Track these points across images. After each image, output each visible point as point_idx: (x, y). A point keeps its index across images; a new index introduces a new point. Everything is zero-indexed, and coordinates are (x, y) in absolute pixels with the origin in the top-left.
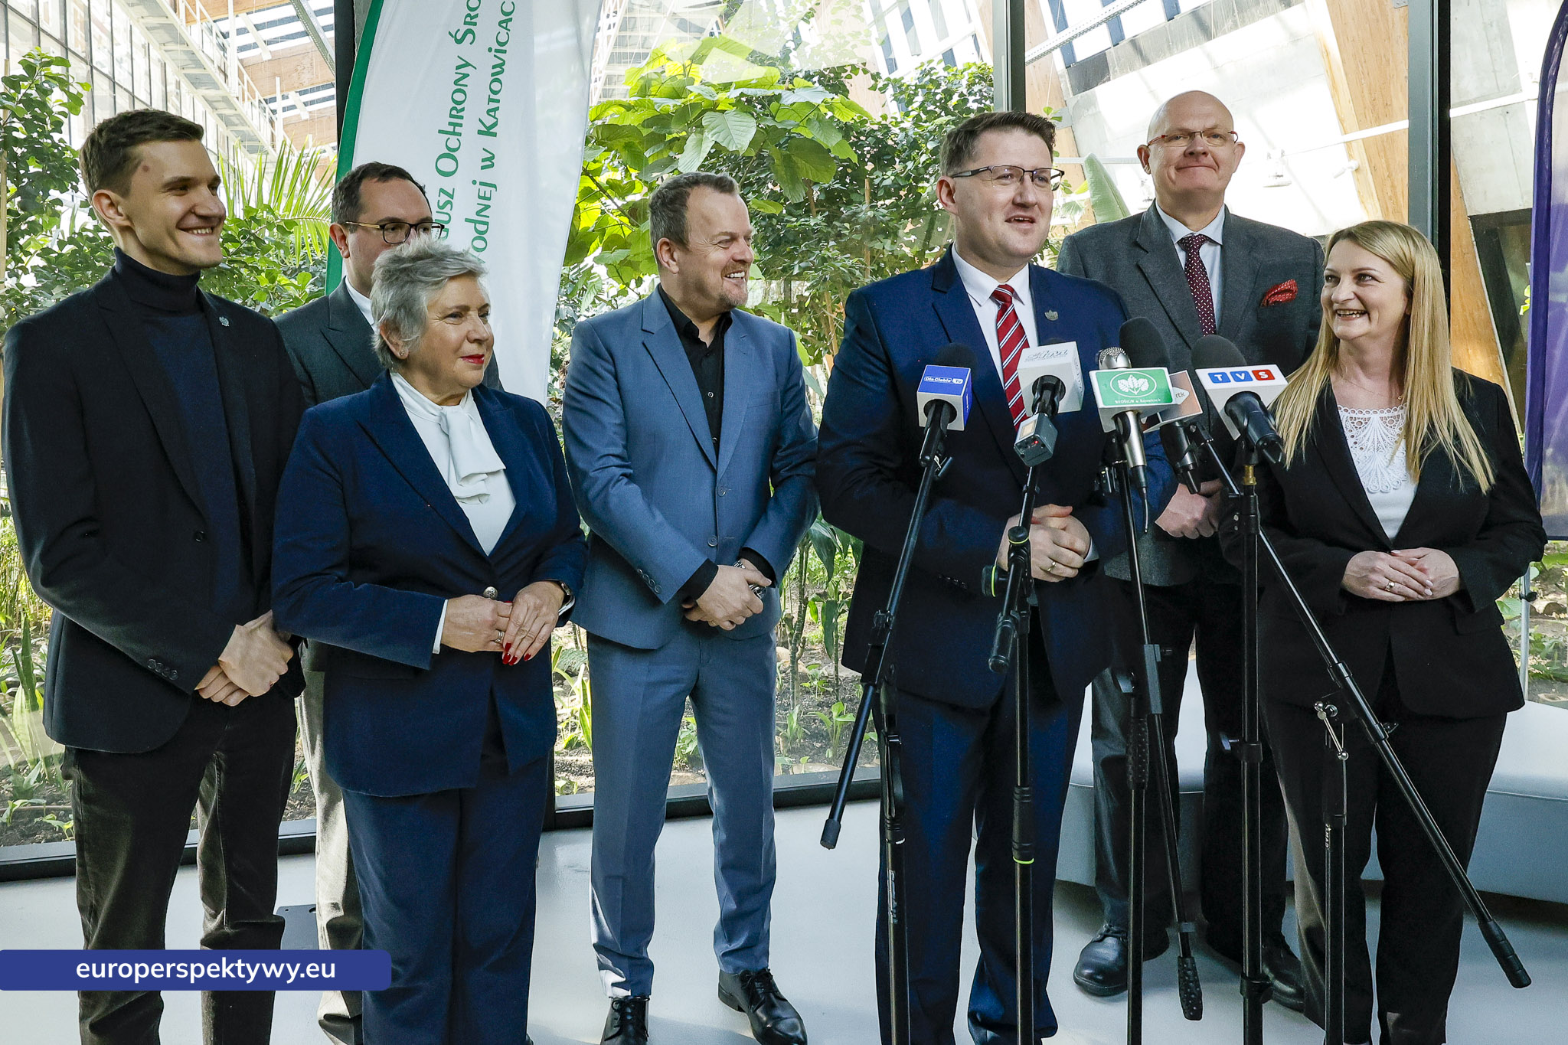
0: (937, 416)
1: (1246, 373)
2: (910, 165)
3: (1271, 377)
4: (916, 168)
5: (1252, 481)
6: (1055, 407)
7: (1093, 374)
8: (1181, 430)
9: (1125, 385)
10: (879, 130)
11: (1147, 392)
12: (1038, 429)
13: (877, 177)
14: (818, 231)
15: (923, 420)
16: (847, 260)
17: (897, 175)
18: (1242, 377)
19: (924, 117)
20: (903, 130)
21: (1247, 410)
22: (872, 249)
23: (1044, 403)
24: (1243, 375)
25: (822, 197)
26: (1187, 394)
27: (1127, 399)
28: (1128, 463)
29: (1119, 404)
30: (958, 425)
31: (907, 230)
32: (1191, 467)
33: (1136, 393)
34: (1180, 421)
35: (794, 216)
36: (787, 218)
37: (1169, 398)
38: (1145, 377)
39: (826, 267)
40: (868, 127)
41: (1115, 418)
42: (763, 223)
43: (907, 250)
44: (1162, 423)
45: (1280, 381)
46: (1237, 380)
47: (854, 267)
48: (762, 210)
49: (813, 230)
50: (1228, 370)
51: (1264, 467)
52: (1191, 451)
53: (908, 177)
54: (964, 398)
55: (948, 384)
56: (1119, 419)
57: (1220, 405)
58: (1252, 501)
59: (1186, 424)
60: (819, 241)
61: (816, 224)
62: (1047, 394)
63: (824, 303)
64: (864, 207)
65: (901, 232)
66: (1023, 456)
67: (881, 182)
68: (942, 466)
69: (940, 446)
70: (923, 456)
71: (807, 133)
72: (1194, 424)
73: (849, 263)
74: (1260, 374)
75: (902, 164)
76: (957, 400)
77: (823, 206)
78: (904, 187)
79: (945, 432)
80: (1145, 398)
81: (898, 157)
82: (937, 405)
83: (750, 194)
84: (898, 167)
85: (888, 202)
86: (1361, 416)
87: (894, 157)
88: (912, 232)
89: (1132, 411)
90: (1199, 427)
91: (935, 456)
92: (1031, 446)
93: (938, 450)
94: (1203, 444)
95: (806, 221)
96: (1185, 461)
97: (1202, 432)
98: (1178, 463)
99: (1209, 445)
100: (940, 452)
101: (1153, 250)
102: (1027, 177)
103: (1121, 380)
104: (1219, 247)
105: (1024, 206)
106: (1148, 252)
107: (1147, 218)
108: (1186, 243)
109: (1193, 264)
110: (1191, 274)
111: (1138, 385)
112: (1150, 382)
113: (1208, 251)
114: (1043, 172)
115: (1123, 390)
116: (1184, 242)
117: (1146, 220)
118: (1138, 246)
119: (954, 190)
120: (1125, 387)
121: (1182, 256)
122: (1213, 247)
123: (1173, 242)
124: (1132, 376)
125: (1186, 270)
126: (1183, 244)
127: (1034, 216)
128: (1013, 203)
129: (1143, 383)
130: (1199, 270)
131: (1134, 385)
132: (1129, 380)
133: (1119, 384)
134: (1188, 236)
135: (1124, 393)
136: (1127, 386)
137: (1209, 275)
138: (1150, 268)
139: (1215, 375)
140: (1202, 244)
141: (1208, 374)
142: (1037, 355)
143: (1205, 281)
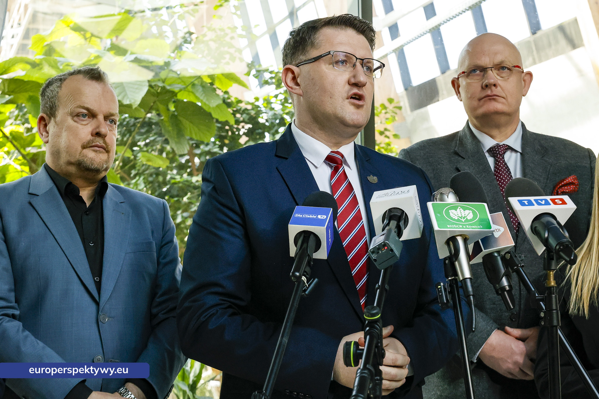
0: (305, 245)
1: (546, 200)
3: (564, 203)
6: (400, 229)
7: (430, 204)
8: (499, 258)
11: (471, 220)
12: (387, 238)
18: (543, 203)
21: (547, 226)
23: (391, 229)
26: (502, 229)
27: (456, 224)
28: (458, 277)
29: (450, 229)
30: (322, 254)
33: (463, 220)
34: (498, 251)
37: (490, 229)
38: (470, 209)
41: (447, 243)
44: (485, 252)
46: (539, 204)
50: (532, 198)
52: (506, 275)
54: (327, 229)
55: (313, 219)
56: (451, 243)
62: (394, 223)
66: (375, 260)
68: (309, 285)
72: (509, 254)
74: (556, 201)
80: (471, 225)
82: (305, 237)
89: (461, 235)
90: (512, 254)
91: (304, 277)
92: (382, 251)
93: (306, 272)
94: (516, 267)
95: (188, 178)
96: (503, 283)
97: (515, 259)
98: (497, 285)
99: (521, 269)
100: (307, 274)
101: (469, 157)
102: (358, 64)
103: (452, 210)
104: (519, 154)
105: (357, 85)
106: (464, 159)
107: (462, 134)
108: (494, 151)
109: (500, 166)
110: (499, 173)
111: (465, 215)
112: (474, 213)
113: (510, 157)
114: (368, 62)
115: (453, 218)
116: (493, 149)
117: (462, 135)
118: (456, 153)
119: (299, 75)
120: (455, 215)
121: (491, 161)
122: (514, 154)
123: (483, 150)
124: (460, 208)
125: (495, 171)
126: (492, 151)
127: (364, 94)
128: (349, 84)
129: (469, 213)
130: (504, 170)
131: (461, 214)
132: (457, 210)
133: (450, 213)
134: (495, 145)
135: (454, 220)
136: (457, 215)
137: (512, 174)
138: (467, 169)
139: (523, 201)
140: (506, 152)
141: (518, 200)
142: (386, 194)
143: (510, 178)
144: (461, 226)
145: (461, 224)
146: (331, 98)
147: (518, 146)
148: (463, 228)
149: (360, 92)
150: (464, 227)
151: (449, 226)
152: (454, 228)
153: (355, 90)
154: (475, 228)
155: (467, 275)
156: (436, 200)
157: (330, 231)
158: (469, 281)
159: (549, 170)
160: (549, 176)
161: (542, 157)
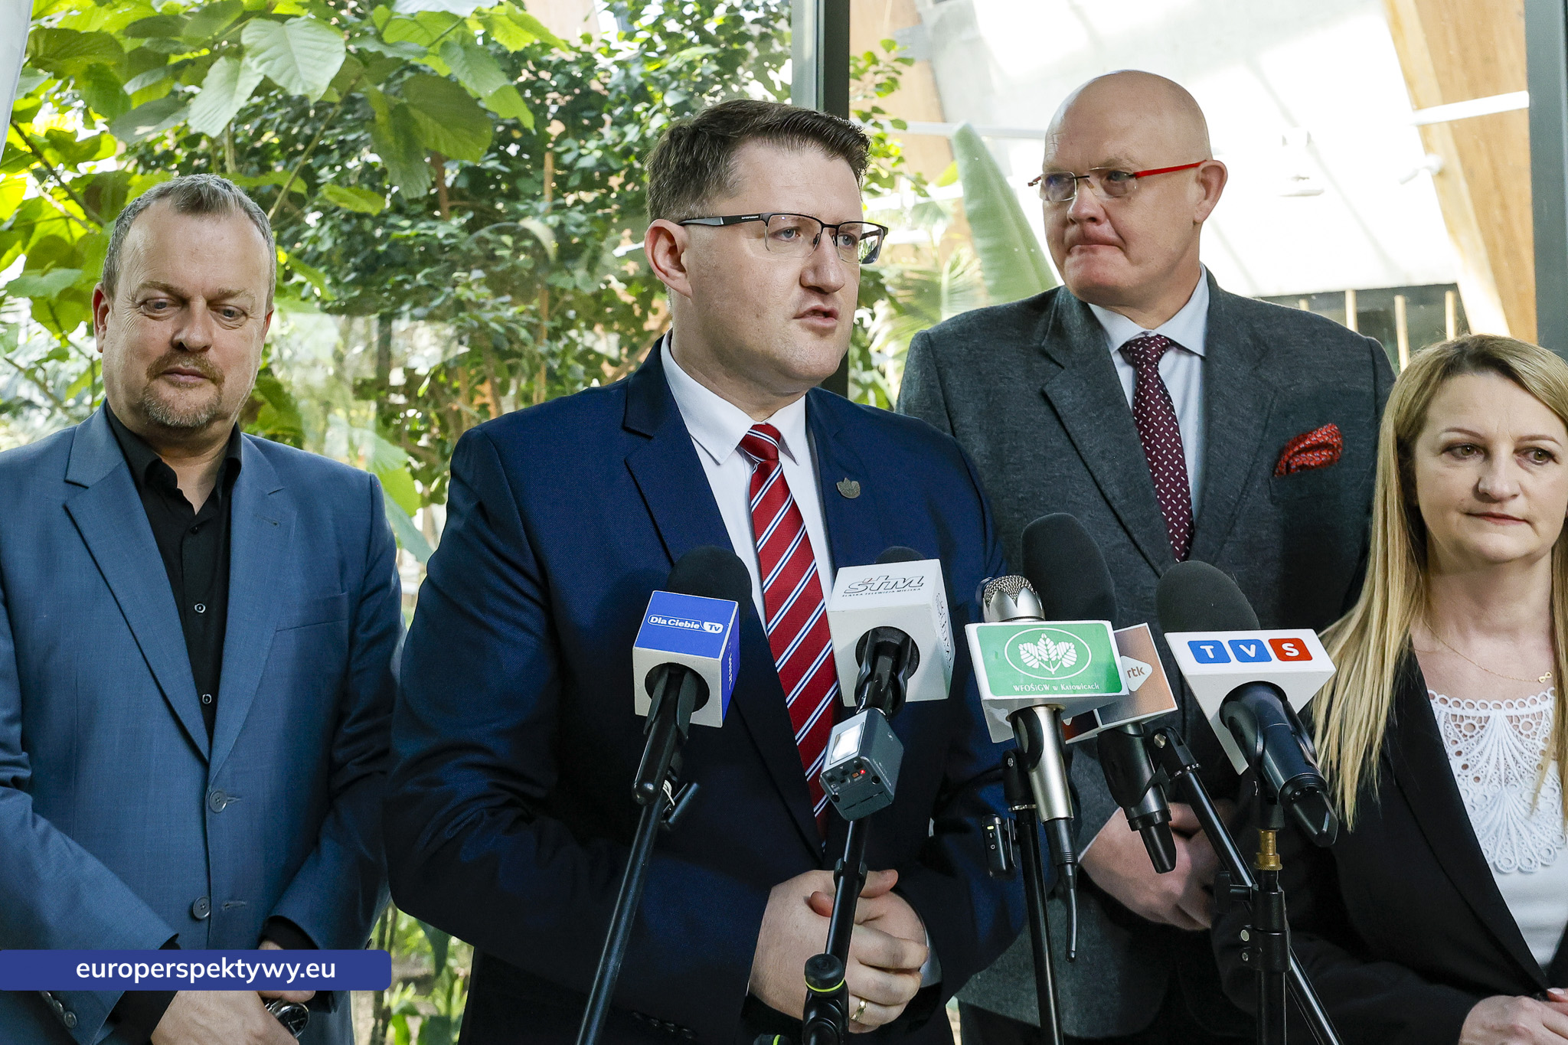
0: (671, 696)
1: (1259, 644)
2: (632, 133)
3: (1305, 655)
4: (643, 139)
5: (1273, 863)
6: (898, 691)
7: (972, 630)
8: (1138, 741)
9: (1033, 653)
10: (575, 62)
11: (1073, 669)
12: (867, 741)
13: (569, 150)
14: (454, 248)
15: (643, 704)
16: (503, 308)
17: (606, 148)
18: (1252, 653)
19: (660, 43)
20: (620, 64)
21: (1261, 719)
22: (551, 288)
23: (879, 685)
24: (1253, 647)
25: (463, 184)
26: (1148, 669)
27: (1036, 682)
28: (1039, 810)
29: (1019, 693)
30: (711, 715)
31: (620, 252)
32: (1158, 817)
33: (1053, 670)
34: (1136, 724)
35: (408, 217)
36: (392, 220)
37: (1114, 681)
38: (1068, 639)
40: (556, 55)
41: (1013, 718)
42: (346, 228)
43: (618, 287)
44: (1102, 727)
45: (1322, 663)
46: (1243, 658)
47: (517, 322)
48: (343, 205)
49: (442, 247)
50: (1224, 637)
51: (1293, 837)
52: (1155, 784)
53: (627, 152)
54: (724, 662)
55: (691, 632)
56: (1020, 720)
57: (1210, 706)
58: (1275, 904)
59: (1149, 729)
60: (452, 268)
61: (448, 236)
62: (885, 664)
63: (456, 384)
64: (543, 206)
65: (607, 259)
66: (836, 798)
67: (576, 160)
68: (677, 802)
69: (676, 760)
70: (640, 784)
71: (441, 68)
72: (1162, 732)
73: (510, 312)
74: (1285, 646)
75: (617, 128)
76: (711, 667)
77: (463, 198)
78: (620, 169)
79: (685, 731)
80: (1071, 682)
81: (610, 113)
82: (671, 677)
83: (324, 171)
84: (609, 133)
85: (588, 197)
86: (1470, 712)
87: (600, 115)
88: (631, 255)
89: (1046, 705)
90: (1172, 737)
91: (666, 782)
92: (852, 779)
93: (671, 769)
94: (1179, 772)
95: (430, 228)
96: (1146, 806)
97: (1178, 750)
98: (1133, 809)
99: (1191, 775)
100: (674, 773)
101: (1073, 363)
102: (826, 237)
103: (1025, 644)
104: (1197, 360)
105: (821, 291)
106: (1063, 368)
107: (1063, 300)
108: (1134, 351)
109: (1147, 392)
110: (1144, 410)
111: (1057, 655)
112: (1079, 650)
113: (1175, 366)
114: (851, 228)
115: (1029, 665)
116: (1131, 348)
117: (1062, 305)
118: (1046, 355)
119: (684, 246)
120: (1032, 657)
121: (1125, 375)
122: (1184, 359)
123: (1107, 347)
124: (1046, 637)
125: (1135, 403)
126: (1128, 352)
127: (836, 308)
128: (801, 285)
129: (1067, 651)
130: (1158, 403)
131: (1049, 655)
132: (1039, 643)
133: (1021, 653)
134: (1137, 337)
135: (1031, 670)
136: (1037, 656)
137: (1177, 413)
138: (1066, 397)
139: (1202, 647)
140: (1162, 354)
141: (1190, 644)
142: (867, 584)
143: (1171, 424)
144: (1047, 688)
145: (1047, 682)
146: (758, 316)
147: (1195, 342)
148: (1051, 691)
149: (827, 307)
150: (1055, 689)
151: (1017, 689)
152: (1031, 693)
153: (815, 302)
154: (1082, 691)
155: (1061, 808)
156: (988, 606)
157: (730, 659)
158: (1063, 826)
159: (1271, 406)
160: (1270, 421)
161: (1256, 369)
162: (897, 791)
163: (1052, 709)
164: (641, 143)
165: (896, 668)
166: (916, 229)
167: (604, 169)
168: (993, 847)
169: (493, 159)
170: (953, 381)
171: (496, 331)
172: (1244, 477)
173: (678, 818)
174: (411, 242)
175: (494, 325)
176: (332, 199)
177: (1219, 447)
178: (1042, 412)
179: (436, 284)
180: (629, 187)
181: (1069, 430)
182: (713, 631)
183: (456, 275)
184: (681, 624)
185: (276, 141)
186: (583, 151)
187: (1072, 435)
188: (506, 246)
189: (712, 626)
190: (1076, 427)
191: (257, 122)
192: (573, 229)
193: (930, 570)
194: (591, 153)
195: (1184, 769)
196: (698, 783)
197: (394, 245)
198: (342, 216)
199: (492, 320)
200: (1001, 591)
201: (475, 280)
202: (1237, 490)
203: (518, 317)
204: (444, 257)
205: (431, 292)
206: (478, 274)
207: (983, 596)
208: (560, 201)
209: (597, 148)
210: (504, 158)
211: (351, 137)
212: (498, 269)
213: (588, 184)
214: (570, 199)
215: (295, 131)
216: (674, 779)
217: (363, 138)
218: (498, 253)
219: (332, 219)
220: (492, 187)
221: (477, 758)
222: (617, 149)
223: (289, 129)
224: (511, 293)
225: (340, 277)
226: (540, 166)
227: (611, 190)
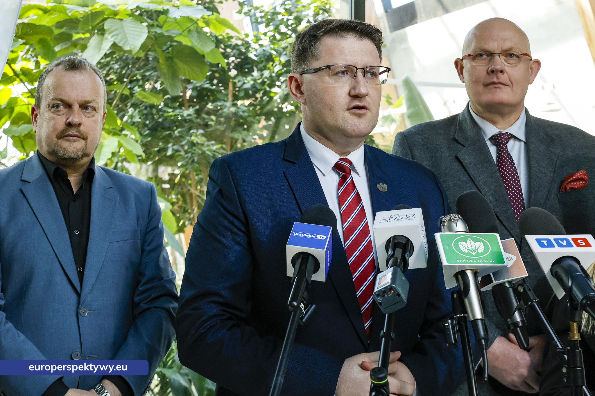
0: (303, 267)
1: (567, 240)
2: (266, 73)
3: (588, 245)
5: (576, 336)
6: (405, 263)
7: (437, 235)
8: (511, 290)
9: (464, 246)
10: (243, 45)
11: (482, 254)
12: (393, 281)
13: (239, 81)
14: (191, 121)
15: (290, 271)
16: (212, 146)
17: (255, 80)
18: (564, 244)
19: (278, 37)
20: (261, 46)
21: (569, 272)
23: (396, 260)
24: (564, 241)
26: (514, 258)
27: (467, 259)
28: (468, 316)
29: (460, 263)
30: (321, 276)
31: (261, 125)
32: (521, 324)
33: (474, 254)
34: (510, 282)
35: (171, 108)
36: (164, 109)
37: (502, 260)
38: (480, 241)
39: (195, 150)
40: (234, 42)
41: (456, 276)
42: (145, 112)
44: (495, 283)
46: (561, 246)
48: (145, 100)
49: (185, 120)
50: (552, 237)
52: (519, 309)
53: (263, 83)
54: (327, 252)
55: (312, 239)
56: (460, 277)
57: (546, 267)
58: (578, 355)
59: (515, 285)
60: (190, 129)
61: (189, 115)
62: (399, 252)
63: (190, 182)
64: (228, 104)
66: (380, 304)
67: (242, 85)
68: (306, 312)
69: (306, 295)
70: (291, 302)
71: (186, 41)
72: (522, 285)
73: (214, 148)
74: (579, 241)
75: (259, 72)
76: (321, 254)
77: (194, 102)
78: (261, 90)
79: (310, 282)
80: (481, 259)
81: (257, 66)
82: (303, 258)
83: (136, 88)
84: (256, 74)
85: (247, 102)
87: (252, 67)
88: (265, 127)
89: (471, 270)
90: (526, 287)
91: (302, 304)
92: (388, 295)
93: (303, 298)
94: (530, 303)
95: (180, 112)
96: (515, 318)
97: (529, 293)
98: (509, 320)
99: (535, 304)
100: (305, 300)
101: (469, 144)
102: (359, 74)
103: (461, 242)
104: (523, 143)
105: (357, 97)
106: (464, 146)
107: (462, 117)
108: (496, 139)
109: (503, 157)
110: (502, 164)
111: (476, 247)
112: (485, 245)
113: (513, 146)
115: (463, 251)
116: (495, 138)
117: (462, 120)
118: (456, 141)
119: (302, 84)
120: (465, 248)
121: (493, 150)
122: (517, 143)
123: (484, 138)
124: (470, 239)
125: (497, 161)
126: (494, 140)
128: (349, 95)
129: (480, 246)
130: (508, 161)
131: (472, 247)
132: (467, 242)
133: (460, 246)
134: (497, 133)
135: (464, 253)
136: (467, 247)
137: (516, 166)
138: (467, 158)
139: (542, 241)
140: (509, 140)
141: (536, 240)
142: (390, 218)
143: (514, 170)
144: (471, 261)
145: (472, 259)
146: (331, 110)
147: (521, 135)
148: (473, 263)
149: (361, 105)
150: (475, 262)
151: (458, 261)
152: (464, 263)
153: (356, 103)
154: (487, 263)
155: (479, 315)
156: (444, 227)
157: (329, 252)
158: (480, 322)
159: (556, 163)
160: (556, 169)
161: (548, 147)
162: (408, 300)
163: (473, 271)
164: (270, 78)
165: (404, 253)
166: (384, 126)
167: (254, 89)
168: (448, 333)
169: (208, 83)
170: (417, 153)
171: (209, 155)
172: (546, 193)
173: (307, 320)
174: (172, 118)
175: (208, 152)
176: (140, 97)
177: (535, 180)
178: (457, 166)
179: (183, 136)
180: (265, 98)
181: (469, 173)
182: (321, 238)
183: (192, 131)
184: (307, 236)
185: (115, 78)
186: (246, 81)
187: (471, 175)
188: (212, 120)
189: (321, 237)
190: (472, 172)
191: (108, 68)
192: (241, 113)
193: (417, 213)
194: (248, 82)
195: (532, 301)
196: (315, 304)
197: (165, 119)
198: (143, 108)
199: (208, 150)
200: (449, 220)
201: (200, 134)
202: (544, 198)
203: (217, 151)
204: (186, 125)
205: (182, 139)
206: (201, 131)
207: (441, 223)
208: (235, 102)
209: (252, 80)
210: (212, 85)
211: (148, 74)
212: (210, 130)
213: (247, 96)
214: (239, 103)
215: (124, 72)
216: (305, 302)
217: (153, 74)
218: (210, 123)
219: (139, 108)
220: (206, 98)
221: (215, 299)
222: (259, 81)
223: (121, 71)
224: (215, 140)
225: (142, 132)
226: (226, 88)
227: (257, 99)
